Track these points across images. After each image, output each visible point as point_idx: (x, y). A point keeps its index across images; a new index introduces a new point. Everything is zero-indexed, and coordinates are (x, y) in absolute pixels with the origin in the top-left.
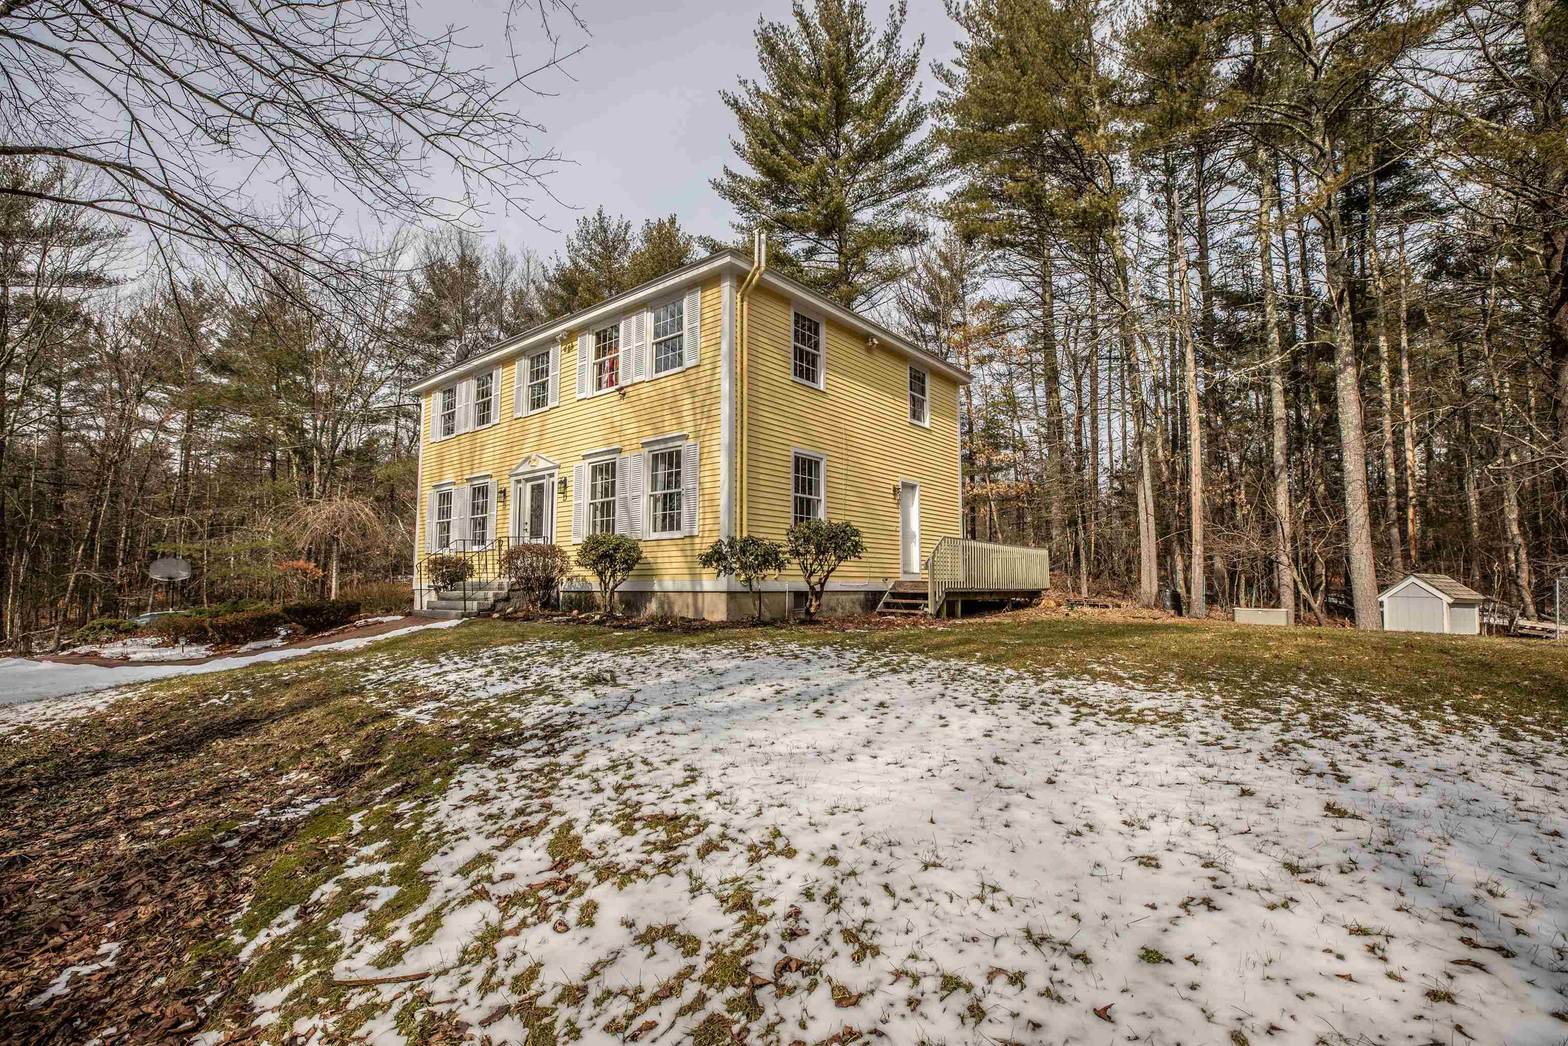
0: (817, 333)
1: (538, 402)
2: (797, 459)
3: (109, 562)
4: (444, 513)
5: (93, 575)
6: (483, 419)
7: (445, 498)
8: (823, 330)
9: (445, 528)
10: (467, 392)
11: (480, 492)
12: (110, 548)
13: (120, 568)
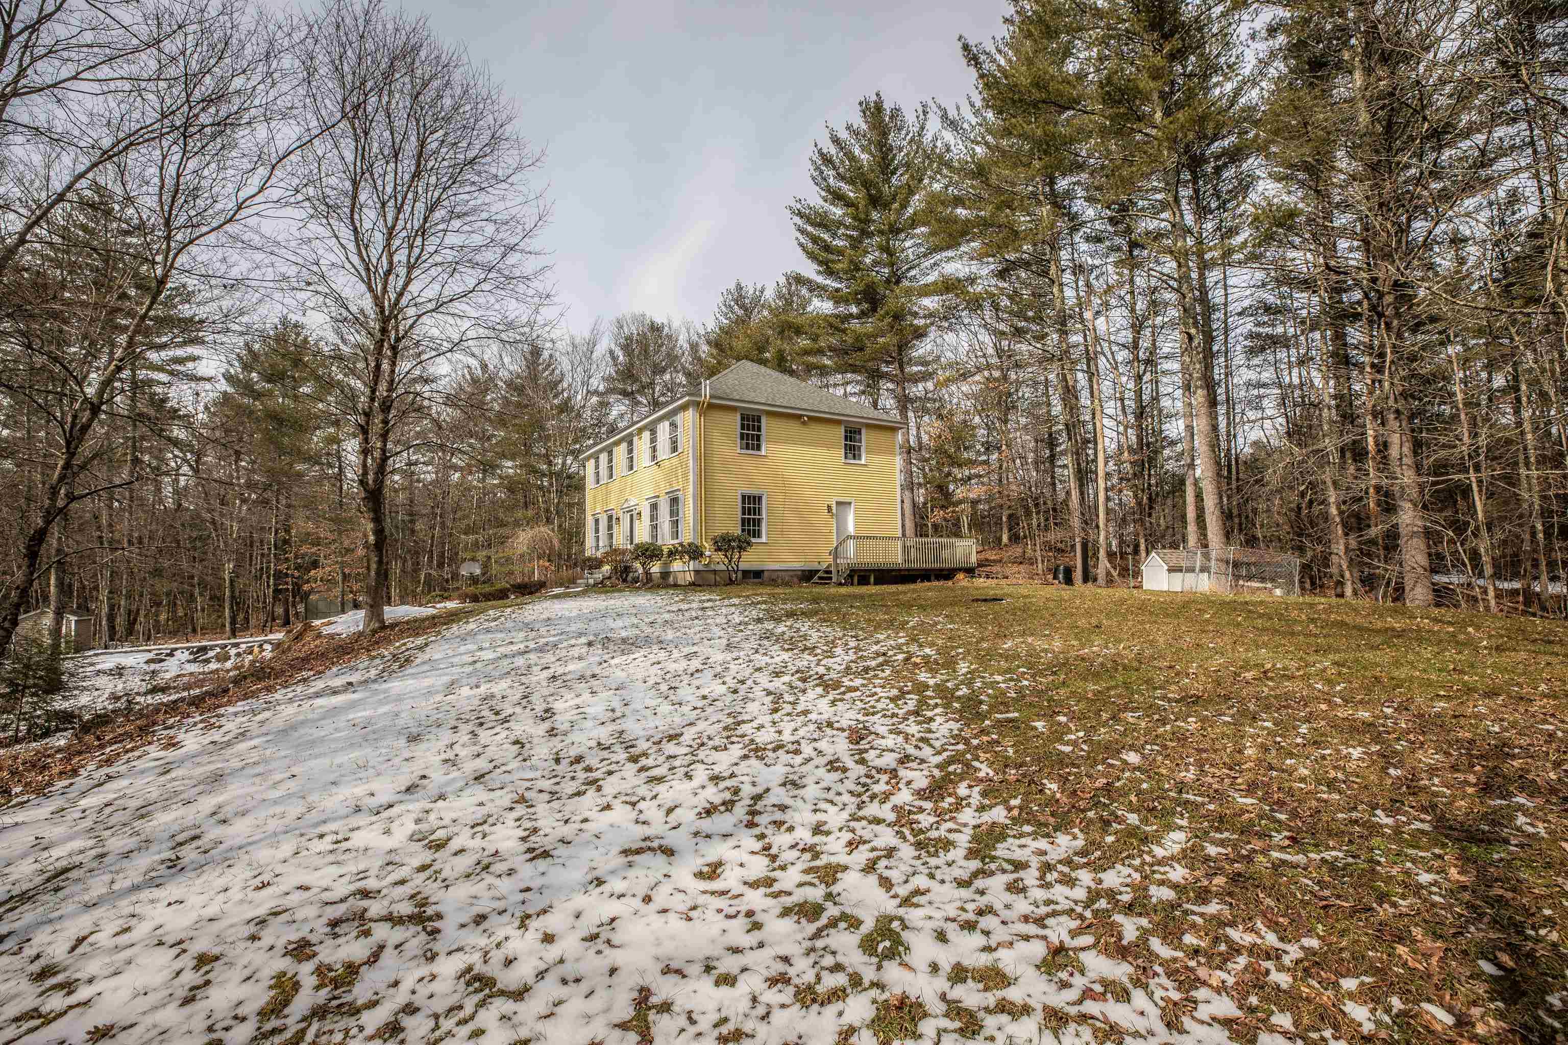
0: (759, 421)
1: (631, 468)
2: (744, 497)
3: (441, 565)
4: (597, 531)
5: (433, 573)
6: (611, 476)
7: (597, 521)
8: (764, 420)
9: (597, 538)
10: (603, 457)
11: (610, 518)
12: (442, 555)
13: (446, 568)
